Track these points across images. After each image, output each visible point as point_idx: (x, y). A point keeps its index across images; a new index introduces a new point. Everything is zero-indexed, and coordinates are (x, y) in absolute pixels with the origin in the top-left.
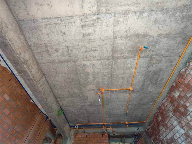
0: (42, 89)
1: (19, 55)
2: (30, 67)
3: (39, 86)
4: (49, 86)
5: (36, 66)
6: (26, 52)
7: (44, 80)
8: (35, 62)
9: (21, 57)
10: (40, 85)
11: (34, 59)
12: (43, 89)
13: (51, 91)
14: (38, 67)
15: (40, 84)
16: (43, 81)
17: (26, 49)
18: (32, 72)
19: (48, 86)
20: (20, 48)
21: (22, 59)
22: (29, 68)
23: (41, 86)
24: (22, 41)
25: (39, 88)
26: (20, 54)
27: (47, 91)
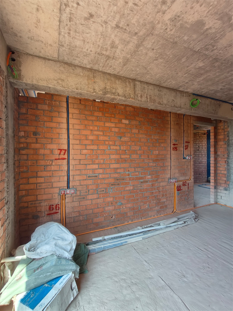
0: (146, 99)
3: (139, 98)
6: (96, 80)
12: (147, 97)
16: (139, 89)
17: (93, 78)
18: (120, 94)
19: (151, 87)
20: (89, 84)
22: (114, 93)
23: (141, 96)
24: (82, 74)
25: (141, 101)
26: (94, 89)
27: (155, 94)
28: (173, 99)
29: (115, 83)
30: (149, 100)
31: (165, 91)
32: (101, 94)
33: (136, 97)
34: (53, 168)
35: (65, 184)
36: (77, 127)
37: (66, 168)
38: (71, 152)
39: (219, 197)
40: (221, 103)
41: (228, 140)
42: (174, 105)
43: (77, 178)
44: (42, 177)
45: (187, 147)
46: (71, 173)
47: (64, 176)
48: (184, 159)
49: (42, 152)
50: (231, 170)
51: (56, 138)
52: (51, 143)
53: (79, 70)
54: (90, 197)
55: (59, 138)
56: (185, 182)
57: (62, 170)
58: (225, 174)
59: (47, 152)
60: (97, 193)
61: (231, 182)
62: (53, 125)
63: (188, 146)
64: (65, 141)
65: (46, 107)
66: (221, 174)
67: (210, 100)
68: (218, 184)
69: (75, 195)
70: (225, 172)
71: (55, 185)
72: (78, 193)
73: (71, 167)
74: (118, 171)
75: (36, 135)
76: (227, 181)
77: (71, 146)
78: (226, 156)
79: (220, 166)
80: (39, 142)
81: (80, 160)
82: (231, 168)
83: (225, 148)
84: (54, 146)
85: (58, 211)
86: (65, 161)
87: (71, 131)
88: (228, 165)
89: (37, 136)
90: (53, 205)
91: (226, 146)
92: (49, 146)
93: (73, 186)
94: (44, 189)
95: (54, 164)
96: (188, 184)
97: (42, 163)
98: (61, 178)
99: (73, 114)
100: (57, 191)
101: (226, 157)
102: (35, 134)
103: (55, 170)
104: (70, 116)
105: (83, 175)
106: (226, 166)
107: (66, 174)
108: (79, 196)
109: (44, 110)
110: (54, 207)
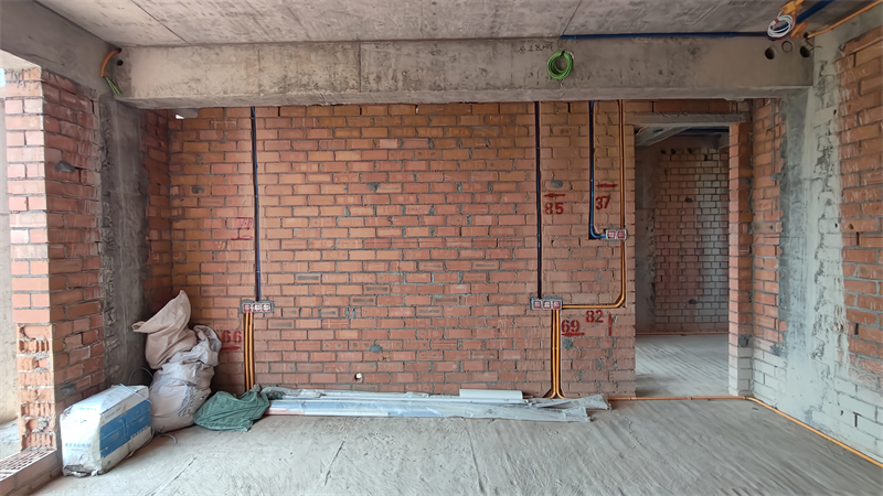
0: (391, 82)
1: (262, 91)
2: (305, 80)
3: (373, 85)
4: (410, 44)
5: (313, 57)
6: (263, 64)
7: (373, 54)
8: (302, 52)
9: (267, 88)
10: (372, 82)
11: (292, 50)
12: (394, 78)
13: (440, 47)
14: (321, 52)
15: (372, 77)
16: (372, 62)
17: (257, 63)
18: (319, 85)
19: (408, 49)
20: (248, 76)
21: (273, 91)
22: (305, 86)
23: (378, 79)
24: (234, 59)
25: (378, 91)
26: (260, 86)
27: (421, 65)
28: (483, 66)
29: (308, 60)
30: (400, 84)
31: (453, 49)
32: (275, 93)
33: (363, 83)
34: (228, 256)
35: (251, 291)
36: (272, 168)
37: (253, 259)
38: (262, 223)
39: (758, 377)
40: (700, 41)
41: (783, 169)
42: (488, 84)
43: (274, 279)
44: (208, 274)
45: (604, 200)
46: (263, 268)
47: (249, 274)
48: (591, 238)
49: (207, 224)
50: (791, 280)
51: (232, 196)
52: (224, 206)
53: (228, 53)
54: (302, 324)
55: (238, 195)
56: (595, 311)
57: (245, 262)
58: (776, 295)
59: (217, 224)
60: (320, 317)
61: (791, 325)
62: (228, 168)
63: (608, 198)
64: (250, 201)
65: (213, 135)
66: (763, 295)
67: (646, 40)
68: (757, 330)
69: (271, 315)
70: (776, 290)
71: (232, 291)
72: (278, 312)
73: (262, 257)
74: (371, 267)
75: (197, 192)
76: (780, 321)
77: (261, 210)
78: (778, 228)
79: (762, 265)
80: (202, 204)
81: (281, 240)
82: (792, 273)
83: (776, 197)
84: (229, 213)
85: (238, 345)
86: (250, 245)
87: (260, 179)
88: (783, 263)
89: (200, 194)
90: (228, 332)
91: (777, 191)
92: (222, 213)
93: (267, 297)
94: (213, 297)
95: (229, 248)
96: (611, 320)
97: (208, 245)
98: (244, 277)
99: (264, 141)
100: (235, 303)
101: (777, 230)
102: (196, 189)
103: (232, 262)
104: (259, 146)
105: (287, 273)
106: (777, 266)
107: (252, 269)
108: (279, 318)
109: (210, 142)
110: (231, 335)
